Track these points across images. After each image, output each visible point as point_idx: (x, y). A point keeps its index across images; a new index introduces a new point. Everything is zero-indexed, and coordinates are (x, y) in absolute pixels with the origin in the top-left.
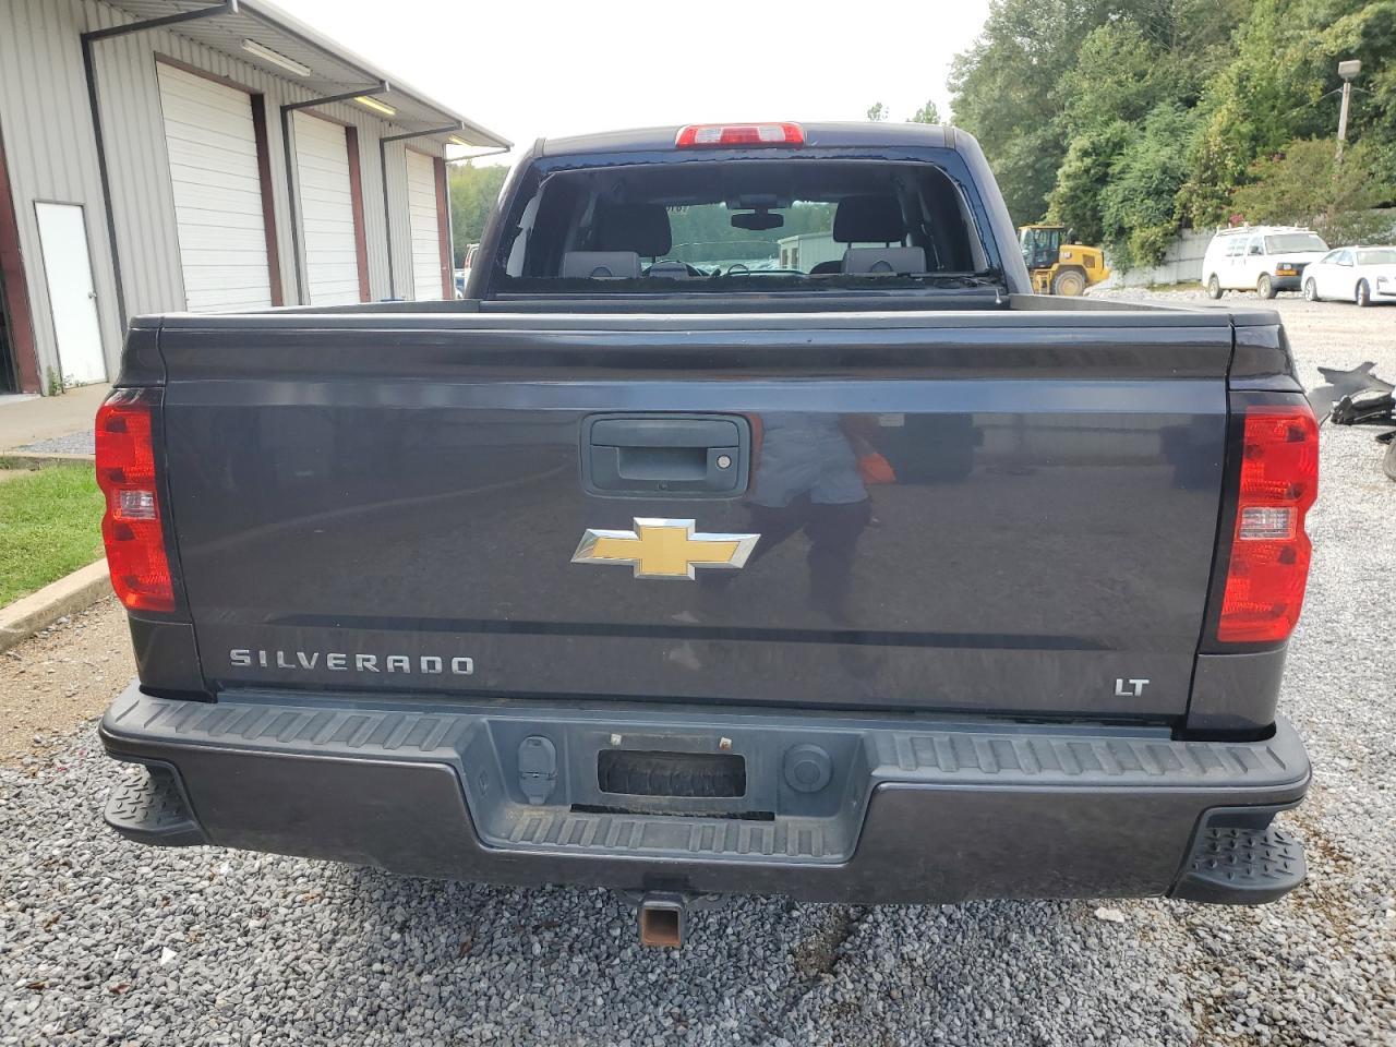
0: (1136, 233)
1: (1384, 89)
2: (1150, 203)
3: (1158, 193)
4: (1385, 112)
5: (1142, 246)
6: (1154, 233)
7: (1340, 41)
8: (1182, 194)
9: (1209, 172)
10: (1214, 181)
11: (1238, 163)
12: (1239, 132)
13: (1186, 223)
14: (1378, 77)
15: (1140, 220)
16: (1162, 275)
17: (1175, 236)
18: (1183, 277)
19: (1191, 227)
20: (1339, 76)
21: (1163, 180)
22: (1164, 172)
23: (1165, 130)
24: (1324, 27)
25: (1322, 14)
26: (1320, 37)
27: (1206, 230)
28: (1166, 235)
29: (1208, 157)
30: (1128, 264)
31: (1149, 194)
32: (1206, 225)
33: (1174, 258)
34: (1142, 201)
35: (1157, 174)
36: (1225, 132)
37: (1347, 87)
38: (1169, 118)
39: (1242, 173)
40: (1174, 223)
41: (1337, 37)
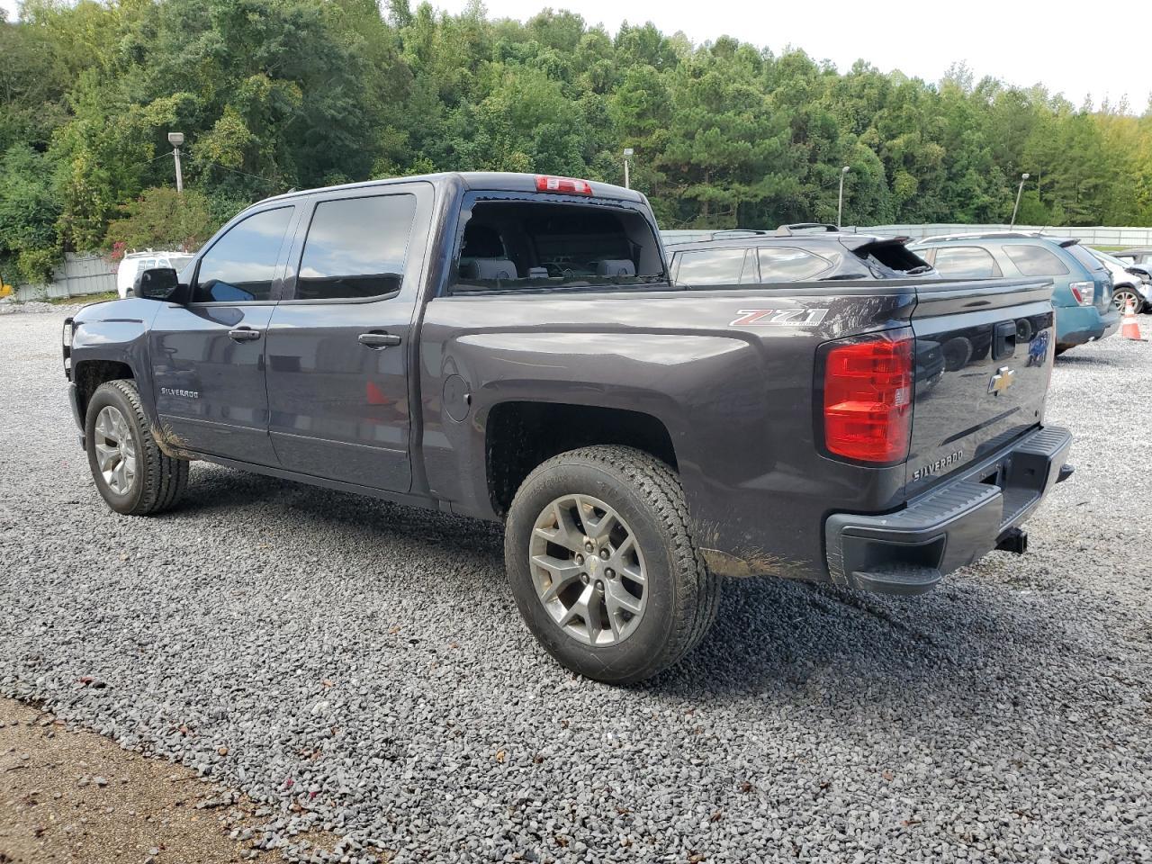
0: (24, 255)
1: (200, 156)
2: (30, 229)
3: (37, 221)
4: (202, 171)
5: (34, 265)
6: (41, 255)
7: (161, 116)
8: (61, 223)
9: (80, 207)
10: (85, 213)
11: (104, 201)
12: (98, 177)
13: (69, 247)
14: (195, 146)
15: (25, 244)
16: (53, 291)
17: (59, 258)
18: (75, 291)
19: (75, 251)
20: (169, 144)
21: (39, 211)
22: (38, 203)
23: (26, 169)
24: (144, 104)
25: (140, 94)
26: (143, 111)
27: (89, 253)
28: (52, 257)
29: (76, 193)
30: (19, 282)
31: (28, 222)
32: (89, 250)
33: (63, 276)
34: (23, 227)
35: (33, 205)
36: (86, 175)
37: (176, 152)
38: (28, 159)
39: (108, 210)
40: (58, 247)
41: (158, 114)
